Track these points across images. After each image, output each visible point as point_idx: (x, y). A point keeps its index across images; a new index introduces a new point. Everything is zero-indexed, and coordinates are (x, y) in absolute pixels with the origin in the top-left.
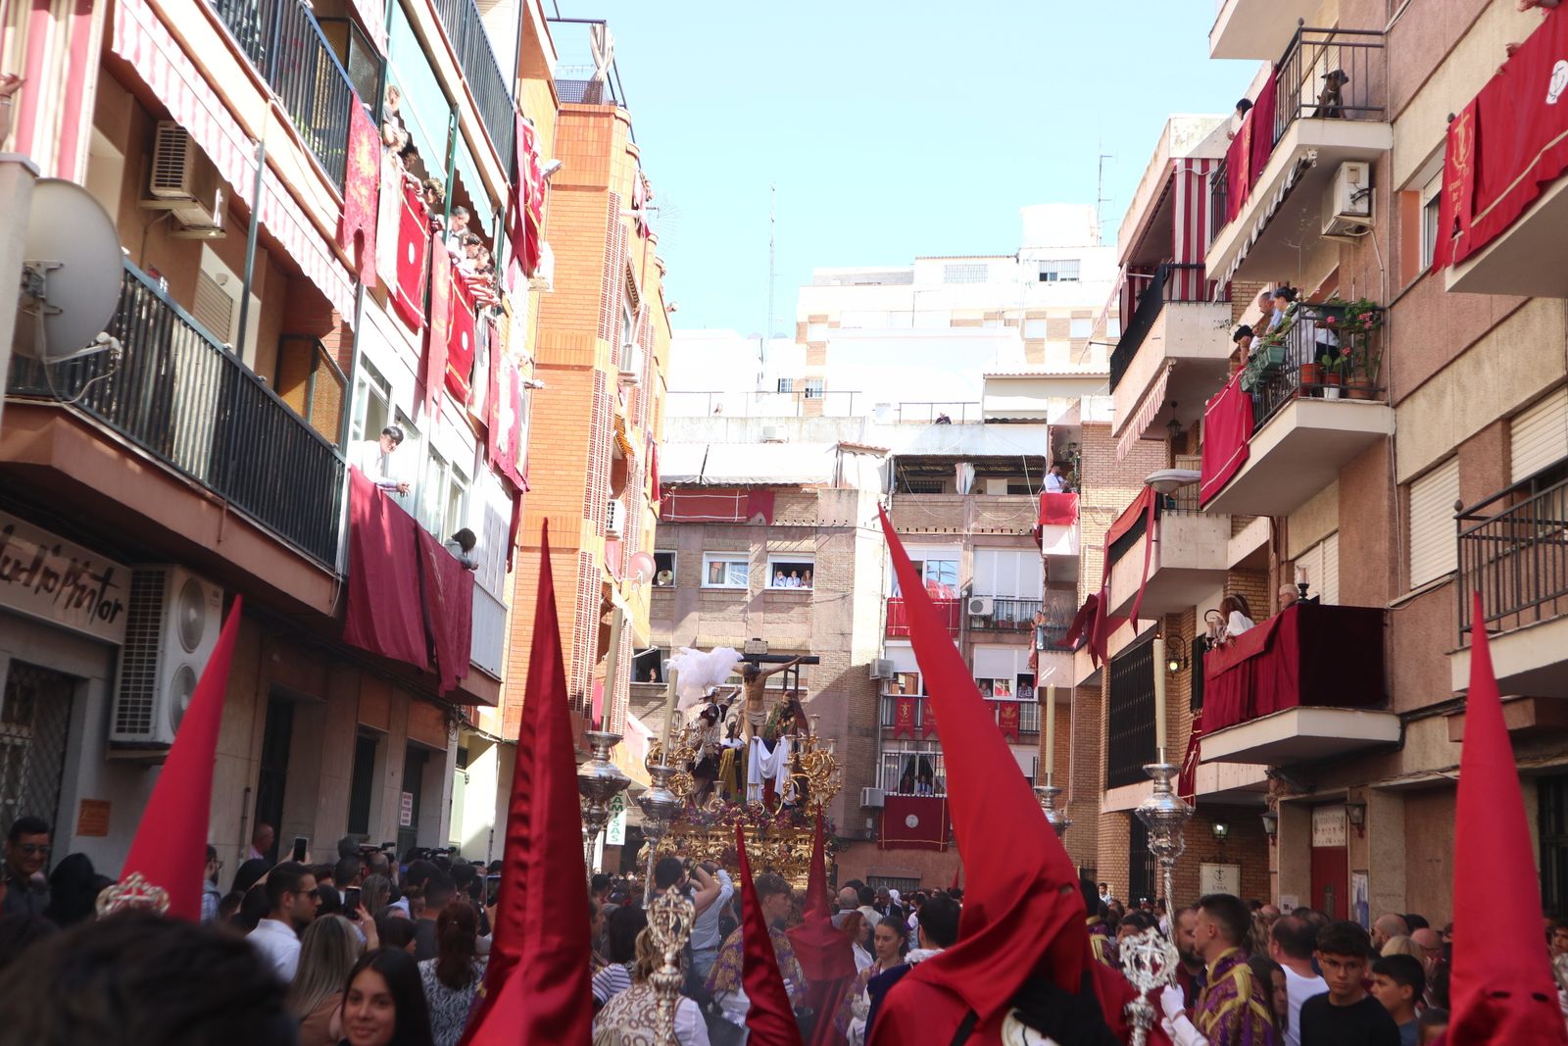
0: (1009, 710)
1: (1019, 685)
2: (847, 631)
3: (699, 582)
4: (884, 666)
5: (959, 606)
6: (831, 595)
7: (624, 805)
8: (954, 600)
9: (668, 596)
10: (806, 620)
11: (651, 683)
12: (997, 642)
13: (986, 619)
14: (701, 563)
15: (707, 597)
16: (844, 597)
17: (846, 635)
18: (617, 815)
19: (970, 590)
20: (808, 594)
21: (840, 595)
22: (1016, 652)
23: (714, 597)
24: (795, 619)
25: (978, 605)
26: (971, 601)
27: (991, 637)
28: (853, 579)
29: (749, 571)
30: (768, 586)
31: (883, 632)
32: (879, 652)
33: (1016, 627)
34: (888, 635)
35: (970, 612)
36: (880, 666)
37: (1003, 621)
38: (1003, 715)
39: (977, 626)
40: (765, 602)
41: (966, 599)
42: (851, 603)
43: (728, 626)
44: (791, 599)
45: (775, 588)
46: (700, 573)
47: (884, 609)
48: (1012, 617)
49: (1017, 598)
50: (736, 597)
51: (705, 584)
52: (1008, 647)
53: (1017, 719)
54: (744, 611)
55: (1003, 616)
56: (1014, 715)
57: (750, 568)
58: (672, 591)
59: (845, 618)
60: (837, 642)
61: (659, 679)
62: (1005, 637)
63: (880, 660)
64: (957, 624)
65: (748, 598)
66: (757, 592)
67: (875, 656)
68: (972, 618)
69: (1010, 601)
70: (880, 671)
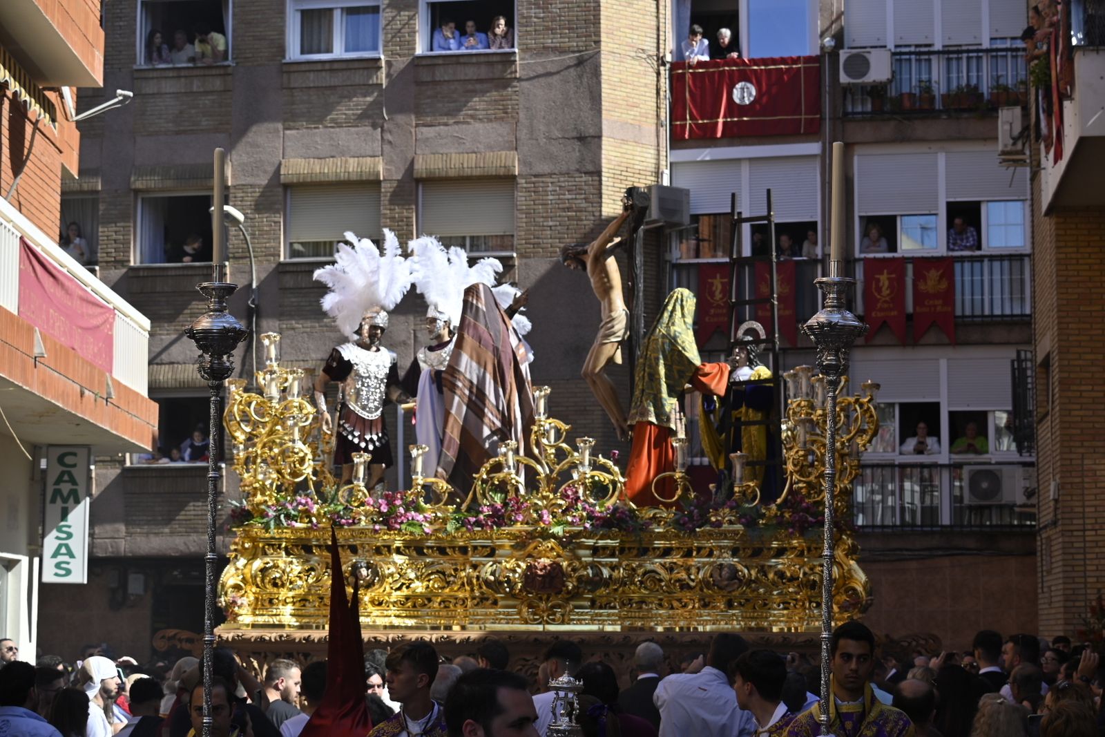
0: (933, 274)
1: (950, 224)
2: (591, 131)
3: (282, 50)
4: (672, 198)
5: (819, 71)
6: (553, 61)
7: (81, 490)
8: (809, 59)
9: (217, 84)
10: (505, 114)
11: (187, 261)
12: (902, 139)
13: (877, 91)
14: (282, 12)
15: (297, 81)
16: (580, 62)
17: (590, 141)
18: (64, 514)
19: (839, 38)
20: (508, 59)
21: (570, 58)
22: (941, 159)
23: (312, 79)
24: (481, 114)
25: (859, 63)
26: (843, 55)
27: (888, 129)
28: (597, 22)
29: (383, 22)
30: (420, 49)
31: (665, 133)
32: (658, 174)
33: (938, 105)
34: (677, 140)
35: (844, 79)
36: (661, 200)
37: (911, 95)
38: (922, 287)
39: (859, 109)
40: (419, 83)
41: (834, 54)
42: (596, 73)
43: (344, 136)
44: (471, 72)
45: (437, 52)
46: (282, 33)
47: (665, 84)
48: (928, 89)
49: (938, 47)
50: (358, 78)
51: (294, 52)
52: (923, 148)
53: (948, 296)
54: (376, 105)
55: (911, 81)
56: (944, 285)
57: (385, 16)
58: (225, 73)
59: (586, 105)
60: (571, 155)
61: (205, 253)
62: (920, 128)
63: (661, 188)
64: (816, 106)
65: (382, 78)
66: (401, 63)
67: (650, 180)
68: (847, 90)
69: (923, 53)
70: (662, 209)
